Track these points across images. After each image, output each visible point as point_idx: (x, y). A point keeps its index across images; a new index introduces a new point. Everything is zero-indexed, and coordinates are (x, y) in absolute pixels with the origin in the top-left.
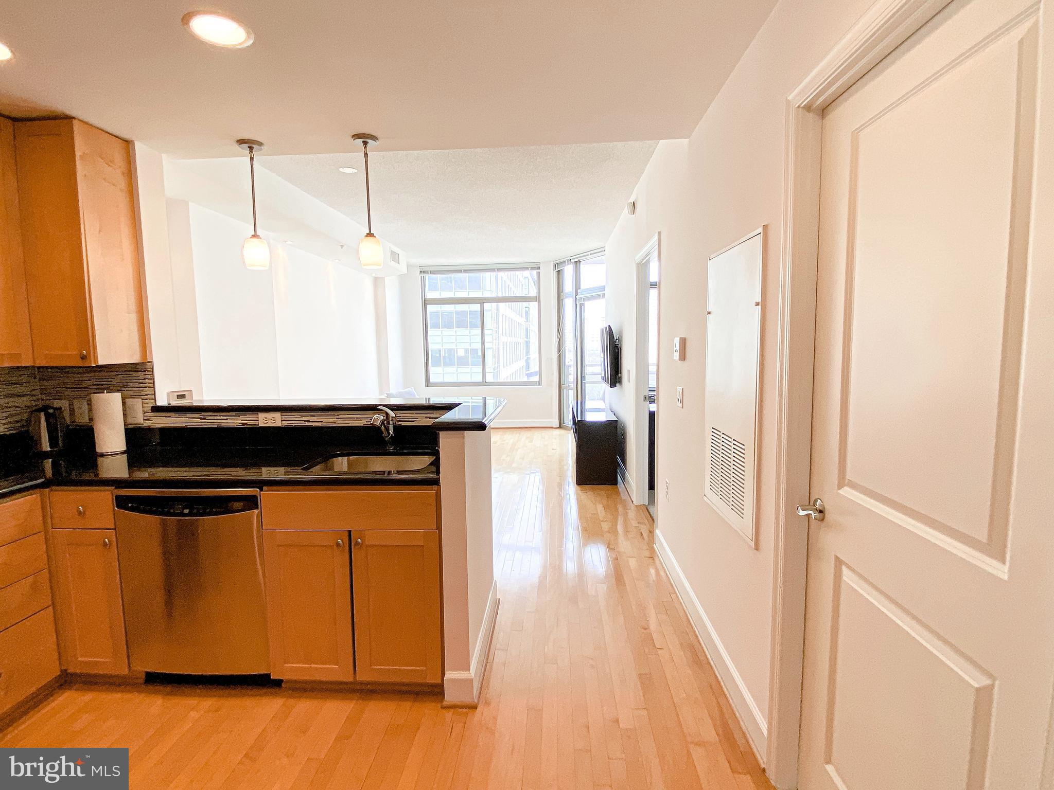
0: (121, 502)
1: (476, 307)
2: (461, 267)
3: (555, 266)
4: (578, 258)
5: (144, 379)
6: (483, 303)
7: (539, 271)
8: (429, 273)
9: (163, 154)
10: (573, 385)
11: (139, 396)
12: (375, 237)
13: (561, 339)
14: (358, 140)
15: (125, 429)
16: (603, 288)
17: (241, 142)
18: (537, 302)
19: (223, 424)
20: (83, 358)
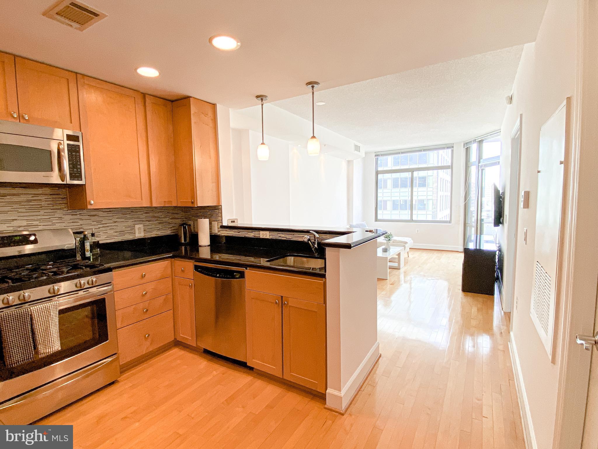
0: (196, 268)
1: (408, 175)
2: (400, 150)
3: (464, 145)
4: (480, 138)
5: (219, 213)
6: (413, 171)
7: (453, 149)
8: (380, 155)
9: (230, 109)
10: (474, 224)
11: (216, 221)
12: (316, 138)
13: (467, 192)
14: (309, 85)
15: (210, 235)
16: (498, 157)
17: (257, 97)
18: (450, 169)
19: (247, 236)
20: (192, 203)
